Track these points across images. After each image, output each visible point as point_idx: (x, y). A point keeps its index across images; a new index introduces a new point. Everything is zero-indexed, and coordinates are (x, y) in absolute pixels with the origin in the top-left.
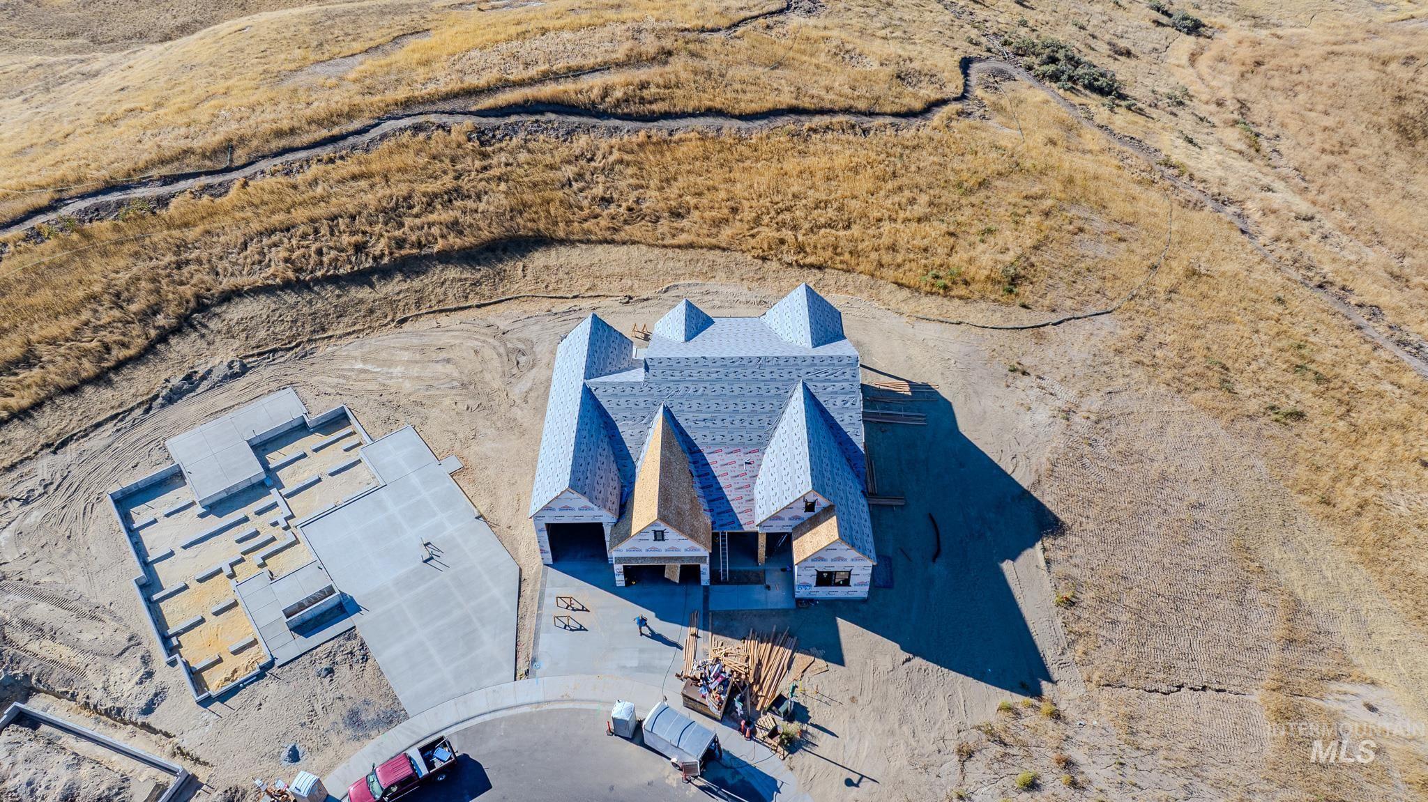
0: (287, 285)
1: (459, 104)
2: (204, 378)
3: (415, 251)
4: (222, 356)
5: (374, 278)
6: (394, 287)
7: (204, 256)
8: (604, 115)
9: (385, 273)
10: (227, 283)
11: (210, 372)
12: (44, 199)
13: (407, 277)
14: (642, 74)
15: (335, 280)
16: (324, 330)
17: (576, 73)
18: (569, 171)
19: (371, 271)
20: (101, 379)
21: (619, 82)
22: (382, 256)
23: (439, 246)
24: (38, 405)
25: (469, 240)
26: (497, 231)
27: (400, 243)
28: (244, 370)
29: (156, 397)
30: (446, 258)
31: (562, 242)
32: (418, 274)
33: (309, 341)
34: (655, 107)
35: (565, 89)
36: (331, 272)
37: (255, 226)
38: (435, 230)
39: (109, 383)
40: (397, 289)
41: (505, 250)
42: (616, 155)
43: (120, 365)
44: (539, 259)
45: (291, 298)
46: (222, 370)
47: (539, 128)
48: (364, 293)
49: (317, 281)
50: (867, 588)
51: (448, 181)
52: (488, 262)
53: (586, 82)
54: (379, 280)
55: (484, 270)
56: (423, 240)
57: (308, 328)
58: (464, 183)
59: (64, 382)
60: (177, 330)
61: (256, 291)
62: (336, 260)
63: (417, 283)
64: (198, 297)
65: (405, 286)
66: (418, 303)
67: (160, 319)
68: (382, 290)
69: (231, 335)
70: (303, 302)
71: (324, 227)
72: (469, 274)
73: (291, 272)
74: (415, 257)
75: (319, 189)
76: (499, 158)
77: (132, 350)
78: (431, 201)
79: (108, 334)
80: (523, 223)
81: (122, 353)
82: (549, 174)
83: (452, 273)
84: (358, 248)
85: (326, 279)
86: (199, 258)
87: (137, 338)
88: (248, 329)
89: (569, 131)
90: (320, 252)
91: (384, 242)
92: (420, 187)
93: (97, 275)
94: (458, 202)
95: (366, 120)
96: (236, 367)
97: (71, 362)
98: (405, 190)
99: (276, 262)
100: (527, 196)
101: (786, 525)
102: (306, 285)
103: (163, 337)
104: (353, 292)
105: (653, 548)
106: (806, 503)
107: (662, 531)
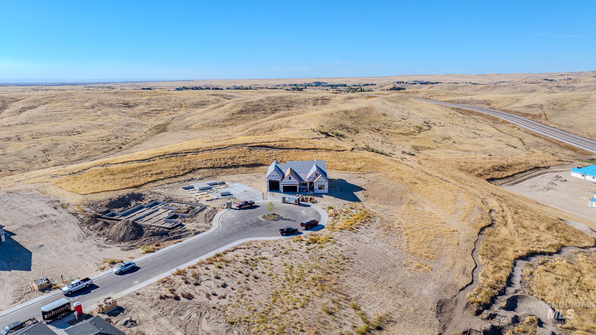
0: (211, 168)
1: (244, 145)
2: (195, 179)
4: (198, 177)
6: (232, 169)
7: (194, 163)
8: (275, 148)
9: (231, 167)
10: (198, 167)
12: (162, 154)
13: (235, 168)
14: (283, 143)
15: (221, 167)
16: (218, 175)
17: (269, 142)
18: (268, 155)
19: (228, 167)
20: (175, 177)
21: (278, 144)
24: (164, 179)
25: (247, 163)
26: (253, 162)
27: (234, 163)
28: (203, 179)
29: (186, 180)
30: (243, 166)
31: (266, 165)
33: (215, 176)
34: (285, 147)
35: (268, 144)
37: (204, 159)
38: (241, 162)
39: (177, 178)
41: (255, 166)
42: (277, 153)
43: (178, 176)
44: (261, 167)
45: (212, 170)
46: (199, 178)
47: (261, 149)
48: (226, 170)
49: (217, 167)
50: (327, 190)
51: (243, 155)
52: (251, 167)
53: (270, 143)
56: (238, 163)
57: (215, 174)
58: (246, 155)
59: (168, 176)
60: (189, 173)
61: (205, 168)
62: (221, 164)
63: (237, 169)
64: (193, 168)
66: (237, 172)
67: (186, 171)
68: (230, 170)
69: (200, 174)
70: (214, 170)
71: (218, 160)
72: (247, 169)
73: (212, 166)
74: (236, 165)
75: (217, 155)
76: (253, 152)
77: (181, 174)
78: (240, 157)
79: (176, 171)
80: (258, 162)
81: (179, 174)
82: (264, 155)
83: (244, 168)
84: (225, 163)
85: (219, 167)
86: (193, 163)
87: (182, 173)
88: (203, 173)
89: (268, 150)
90: (217, 163)
91: (230, 163)
92: (238, 155)
93: (173, 164)
94: (245, 158)
95: (226, 146)
96: (201, 178)
97: (170, 174)
98: (235, 155)
99: (209, 164)
100: (259, 158)
101: (312, 179)
102: (215, 168)
103: (186, 173)
104: (224, 170)
105: (289, 182)
106: (316, 173)
107: (290, 177)
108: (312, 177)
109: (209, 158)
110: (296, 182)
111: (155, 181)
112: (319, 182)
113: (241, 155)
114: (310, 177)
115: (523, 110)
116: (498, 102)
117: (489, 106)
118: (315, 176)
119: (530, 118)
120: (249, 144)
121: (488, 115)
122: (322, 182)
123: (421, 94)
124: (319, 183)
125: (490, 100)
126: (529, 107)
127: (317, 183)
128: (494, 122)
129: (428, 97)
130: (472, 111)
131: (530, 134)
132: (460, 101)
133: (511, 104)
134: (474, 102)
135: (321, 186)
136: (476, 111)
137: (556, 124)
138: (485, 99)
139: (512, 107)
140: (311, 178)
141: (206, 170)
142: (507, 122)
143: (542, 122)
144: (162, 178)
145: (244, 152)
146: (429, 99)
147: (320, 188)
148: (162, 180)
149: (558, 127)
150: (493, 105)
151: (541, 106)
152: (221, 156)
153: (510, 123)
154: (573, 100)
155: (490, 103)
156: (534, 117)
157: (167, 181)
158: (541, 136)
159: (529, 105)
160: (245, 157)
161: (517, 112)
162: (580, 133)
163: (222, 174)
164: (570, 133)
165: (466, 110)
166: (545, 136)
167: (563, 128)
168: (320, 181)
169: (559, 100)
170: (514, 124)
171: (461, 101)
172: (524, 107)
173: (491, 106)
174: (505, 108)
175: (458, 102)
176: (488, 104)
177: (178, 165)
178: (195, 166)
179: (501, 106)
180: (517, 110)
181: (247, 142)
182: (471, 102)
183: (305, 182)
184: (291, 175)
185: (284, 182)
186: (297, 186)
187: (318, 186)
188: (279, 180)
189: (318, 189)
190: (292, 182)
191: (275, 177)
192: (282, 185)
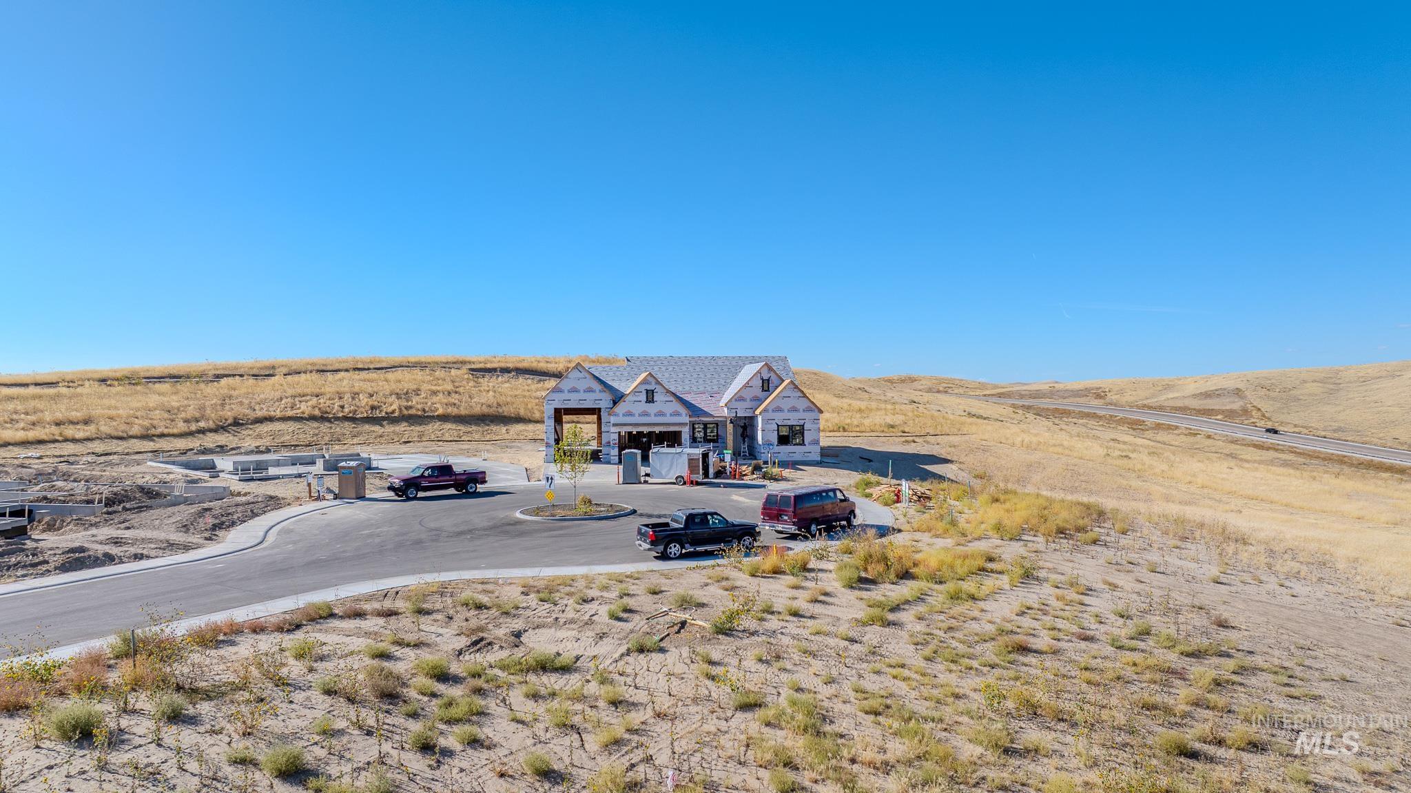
0: (313, 418)
1: (455, 366)
2: (233, 449)
3: (420, 413)
4: (250, 444)
5: (385, 423)
6: (402, 427)
7: (246, 402)
9: (392, 419)
10: (259, 414)
11: (239, 448)
12: (118, 375)
13: (411, 424)
15: (353, 420)
16: (339, 441)
17: (545, 360)
19: (383, 419)
20: (146, 438)
22: (393, 412)
23: (440, 411)
24: (90, 439)
25: (463, 412)
26: (486, 410)
27: (407, 408)
28: (268, 451)
29: (192, 449)
30: (444, 418)
31: (537, 422)
32: (421, 425)
33: (326, 444)
36: (351, 415)
37: (290, 392)
38: (438, 406)
39: (153, 441)
40: (403, 429)
41: (492, 421)
43: (162, 435)
44: (520, 427)
45: (315, 424)
47: (516, 378)
48: (377, 428)
49: (337, 419)
51: (449, 387)
52: (477, 424)
54: (388, 424)
55: (474, 428)
56: (427, 409)
57: (327, 438)
58: (461, 390)
59: (115, 434)
60: (214, 431)
61: (285, 419)
62: (356, 411)
63: (419, 428)
64: (235, 419)
65: (408, 428)
67: (202, 424)
68: (389, 429)
69: (260, 436)
70: (324, 427)
71: (347, 397)
72: (463, 428)
73: (317, 412)
74: (420, 417)
75: (345, 382)
76: (487, 382)
77: (175, 431)
78: (435, 393)
79: (155, 422)
80: (507, 411)
81: (166, 431)
82: (527, 394)
83: (448, 426)
84: (373, 408)
85: (346, 418)
86: (241, 403)
87: (181, 427)
88: (273, 435)
89: (540, 381)
90: (342, 407)
91: (395, 407)
92: (425, 387)
93: (153, 400)
94: (457, 396)
95: (384, 365)
96: (263, 449)
97: (123, 427)
98: (415, 387)
99: (305, 408)
100: (509, 399)
101: (748, 404)
102: (329, 420)
103: (202, 431)
104: (367, 427)
105: (644, 411)
106: (763, 380)
107: (653, 391)
108: (748, 394)
109: (308, 391)
110: (677, 414)
111: (41, 442)
112: (779, 410)
113: (438, 388)
114: (738, 398)
115: (1196, 404)
116: (1121, 392)
117: (1102, 401)
118: (758, 392)
119: (1219, 417)
120: (470, 362)
121: (1111, 416)
122: (794, 409)
123: (924, 382)
124: (779, 418)
125: (1100, 388)
126: (1207, 395)
127: (770, 415)
128: (1134, 429)
129: (941, 389)
130: (1065, 410)
131: (1249, 445)
132: (1023, 393)
133: (1153, 396)
134: (1061, 394)
135: (791, 427)
136: (1077, 410)
137: (1296, 426)
138: (1088, 386)
139: (1163, 398)
140: (741, 399)
141: (291, 426)
142: (1169, 425)
143: (1258, 425)
144: (80, 435)
145: (453, 382)
146: (946, 392)
147: (783, 440)
148: (74, 441)
149: (1306, 431)
150: (1112, 397)
151: (1238, 392)
152: (358, 386)
153: (1177, 427)
154: (1305, 382)
155: (1102, 394)
156: (1230, 414)
157: (98, 447)
158: (1280, 447)
159: (1206, 392)
160: (456, 392)
161: (1180, 408)
162: (1375, 440)
163: (355, 441)
164: (1347, 441)
165: (1048, 409)
166: (1289, 446)
167: (1323, 433)
168: (786, 405)
169: (1273, 381)
170: (1190, 429)
171: (1027, 392)
172: (1195, 396)
173: (1108, 400)
174: (1145, 402)
175: (1022, 396)
176: (1098, 396)
177: (175, 404)
178: (247, 411)
179: (1132, 399)
180: (1179, 404)
181: (467, 359)
182: (1053, 394)
183: (716, 419)
184: (653, 381)
185: (624, 415)
186: (680, 433)
187: (778, 430)
188: (602, 410)
189: (775, 441)
190: (661, 414)
191: (582, 395)
192: (614, 425)
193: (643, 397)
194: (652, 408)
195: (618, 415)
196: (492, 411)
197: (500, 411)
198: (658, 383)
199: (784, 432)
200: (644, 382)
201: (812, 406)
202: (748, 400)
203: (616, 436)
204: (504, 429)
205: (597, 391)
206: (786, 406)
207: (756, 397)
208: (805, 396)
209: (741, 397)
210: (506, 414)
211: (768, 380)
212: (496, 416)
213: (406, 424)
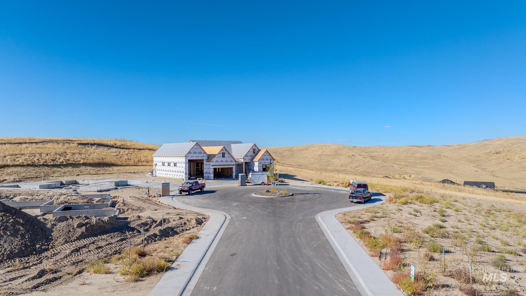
0: (28, 165)
1: (68, 142)
3: (73, 162)
4: (9, 177)
5: (62, 167)
8: (118, 147)
13: (73, 167)
14: (123, 143)
15: (47, 166)
18: (114, 154)
19: (60, 165)
21: (116, 143)
22: (63, 162)
23: (82, 162)
25: (90, 162)
26: (99, 161)
27: (67, 160)
30: (85, 164)
31: (121, 166)
37: (7, 153)
38: (79, 159)
40: (72, 170)
44: (115, 168)
45: (32, 168)
47: (99, 147)
48: (60, 169)
49: (40, 165)
51: (77, 151)
52: (99, 167)
53: (107, 142)
54: (64, 167)
56: (75, 161)
57: (43, 174)
58: (82, 152)
61: (15, 166)
62: (46, 162)
63: (78, 169)
66: (81, 173)
68: (66, 169)
69: (9, 174)
70: (37, 169)
71: (37, 155)
72: (95, 169)
73: (28, 162)
74: (75, 164)
76: (90, 150)
78: (73, 154)
82: (108, 154)
83: (89, 168)
84: (53, 160)
85: (43, 165)
88: (17, 173)
90: (38, 160)
91: (61, 160)
92: (67, 152)
94: (83, 155)
96: (18, 180)
99: (21, 161)
100: (104, 157)
101: (249, 158)
102: (37, 166)
104: (55, 169)
105: (222, 161)
106: (253, 149)
107: (224, 153)
108: (249, 154)
109: (16, 152)
110: (231, 161)
112: (263, 159)
113: (73, 152)
118: (252, 153)
120: (74, 141)
122: (267, 159)
124: (263, 162)
135: (266, 166)
141: (20, 169)
145: (76, 149)
147: (264, 170)
152: (39, 151)
163: (55, 175)
183: (239, 163)
184: (224, 149)
185: (215, 162)
186: (232, 168)
187: (263, 166)
188: (204, 160)
189: (262, 170)
190: (227, 161)
191: (197, 155)
192: (212, 166)
193: (221, 155)
194: (224, 159)
195: (213, 162)
196: (101, 161)
197: (104, 161)
198: (226, 150)
199: (264, 167)
200: (222, 150)
201: (272, 158)
202: (249, 156)
203: (213, 170)
204: (111, 169)
205: (203, 153)
206: (265, 159)
207: (251, 155)
208: (270, 155)
209: (247, 155)
210: (107, 162)
211: (255, 149)
212: (104, 163)
213: (70, 167)
